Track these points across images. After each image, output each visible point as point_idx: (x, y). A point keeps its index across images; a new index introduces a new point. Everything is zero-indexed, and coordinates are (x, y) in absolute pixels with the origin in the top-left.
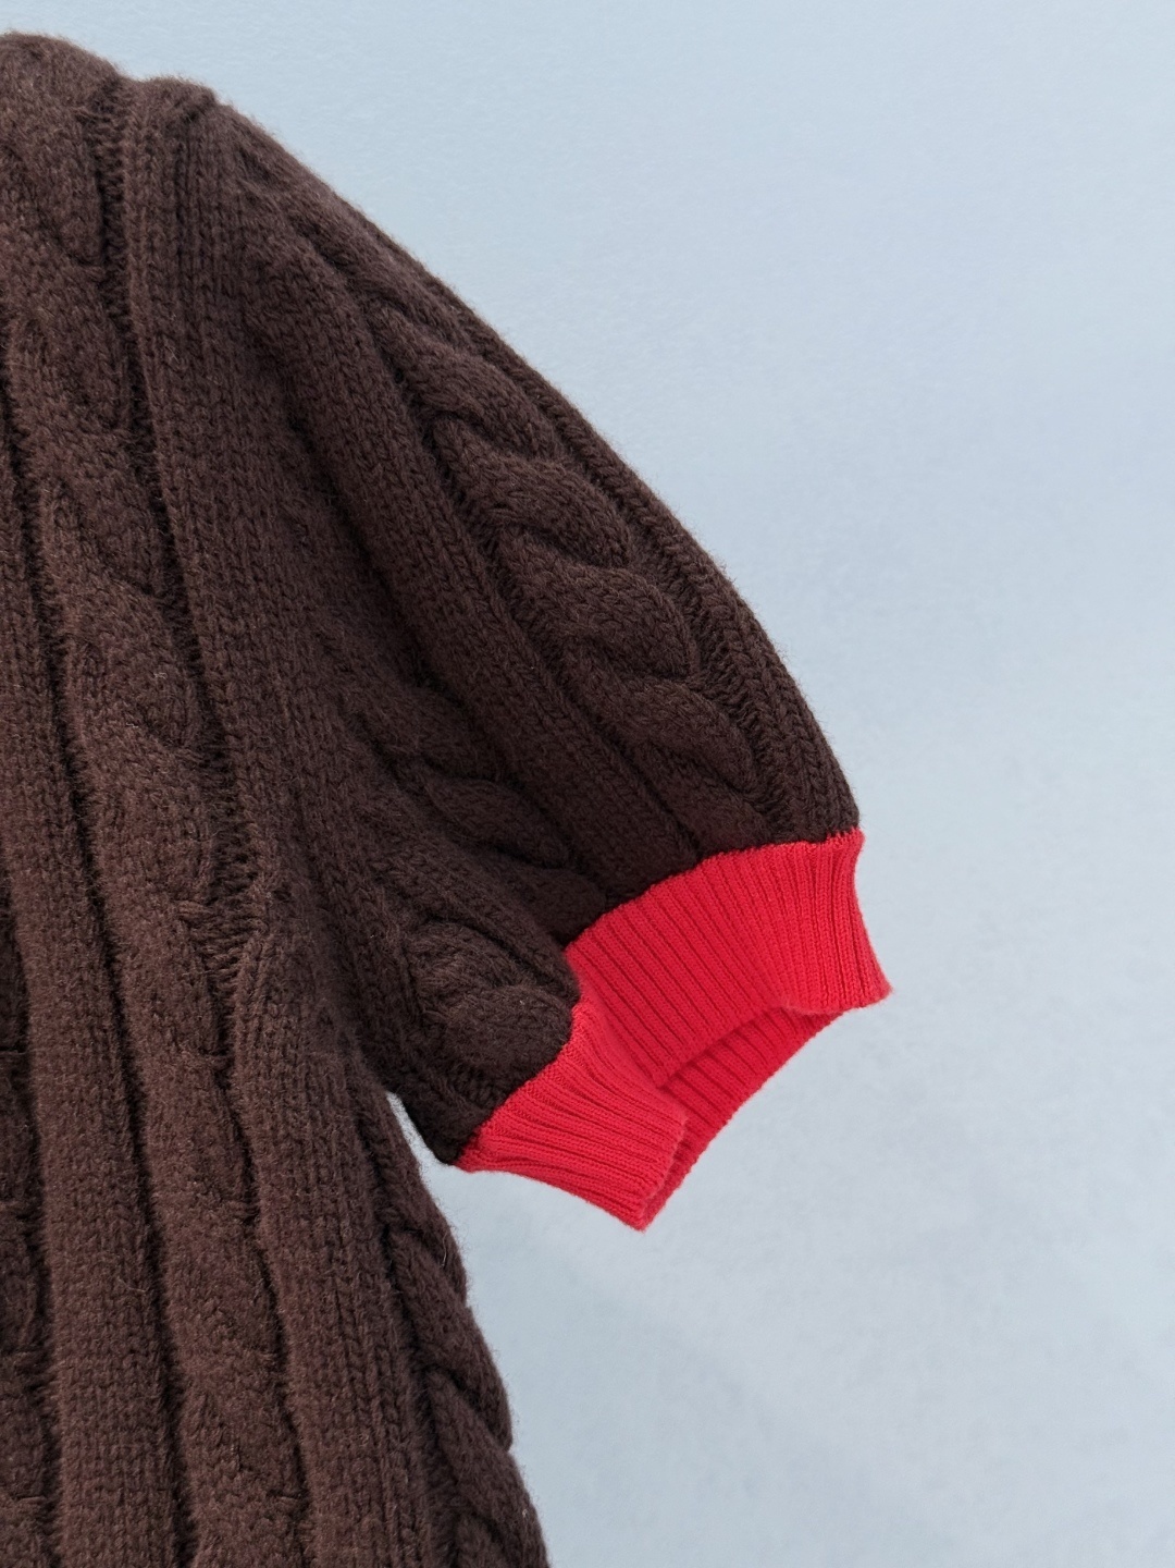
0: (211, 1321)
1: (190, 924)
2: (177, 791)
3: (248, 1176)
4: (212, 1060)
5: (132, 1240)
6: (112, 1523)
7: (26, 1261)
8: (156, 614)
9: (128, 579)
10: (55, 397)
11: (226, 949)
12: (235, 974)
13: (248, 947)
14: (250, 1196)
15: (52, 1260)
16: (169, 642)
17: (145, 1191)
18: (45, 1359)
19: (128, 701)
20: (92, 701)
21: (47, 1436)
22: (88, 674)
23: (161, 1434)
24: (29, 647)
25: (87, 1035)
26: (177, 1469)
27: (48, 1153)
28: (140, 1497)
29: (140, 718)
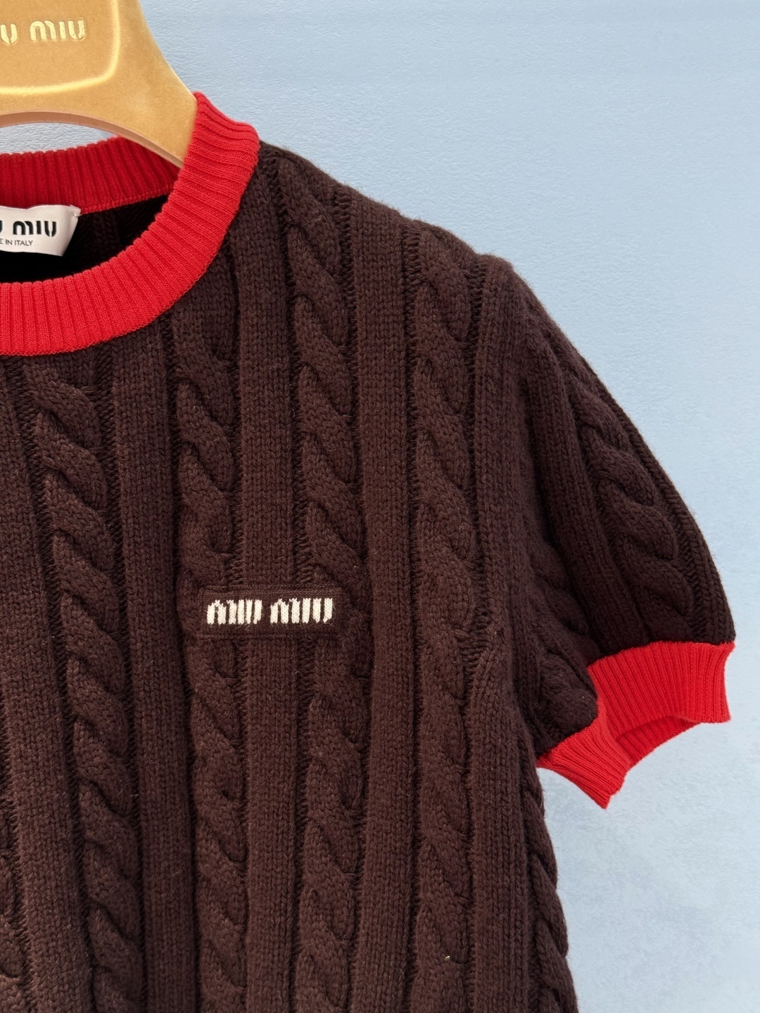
0: (439, 815)
1: (459, 640)
2: (462, 581)
3: (467, 756)
4: (459, 702)
5: (407, 773)
6: (384, 893)
7: (360, 771)
8: (463, 499)
9: (453, 482)
10: (435, 397)
11: (473, 654)
12: (476, 666)
13: (483, 655)
14: (466, 764)
15: (370, 773)
16: (467, 512)
17: (416, 751)
18: (363, 815)
19: (445, 535)
20: (428, 532)
21: (360, 848)
22: (427, 520)
23: (409, 858)
24: (402, 504)
25: (400, 679)
26: (415, 875)
27: (374, 727)
28: (397, 885)
29: (449, 544)
